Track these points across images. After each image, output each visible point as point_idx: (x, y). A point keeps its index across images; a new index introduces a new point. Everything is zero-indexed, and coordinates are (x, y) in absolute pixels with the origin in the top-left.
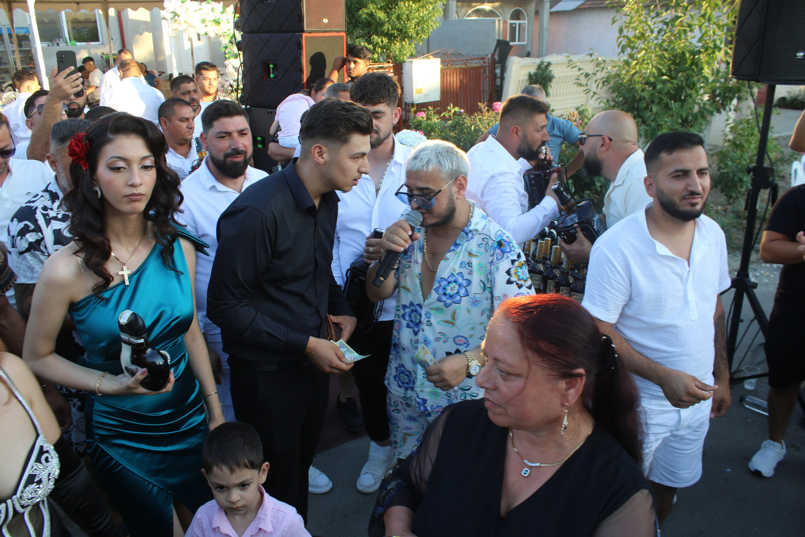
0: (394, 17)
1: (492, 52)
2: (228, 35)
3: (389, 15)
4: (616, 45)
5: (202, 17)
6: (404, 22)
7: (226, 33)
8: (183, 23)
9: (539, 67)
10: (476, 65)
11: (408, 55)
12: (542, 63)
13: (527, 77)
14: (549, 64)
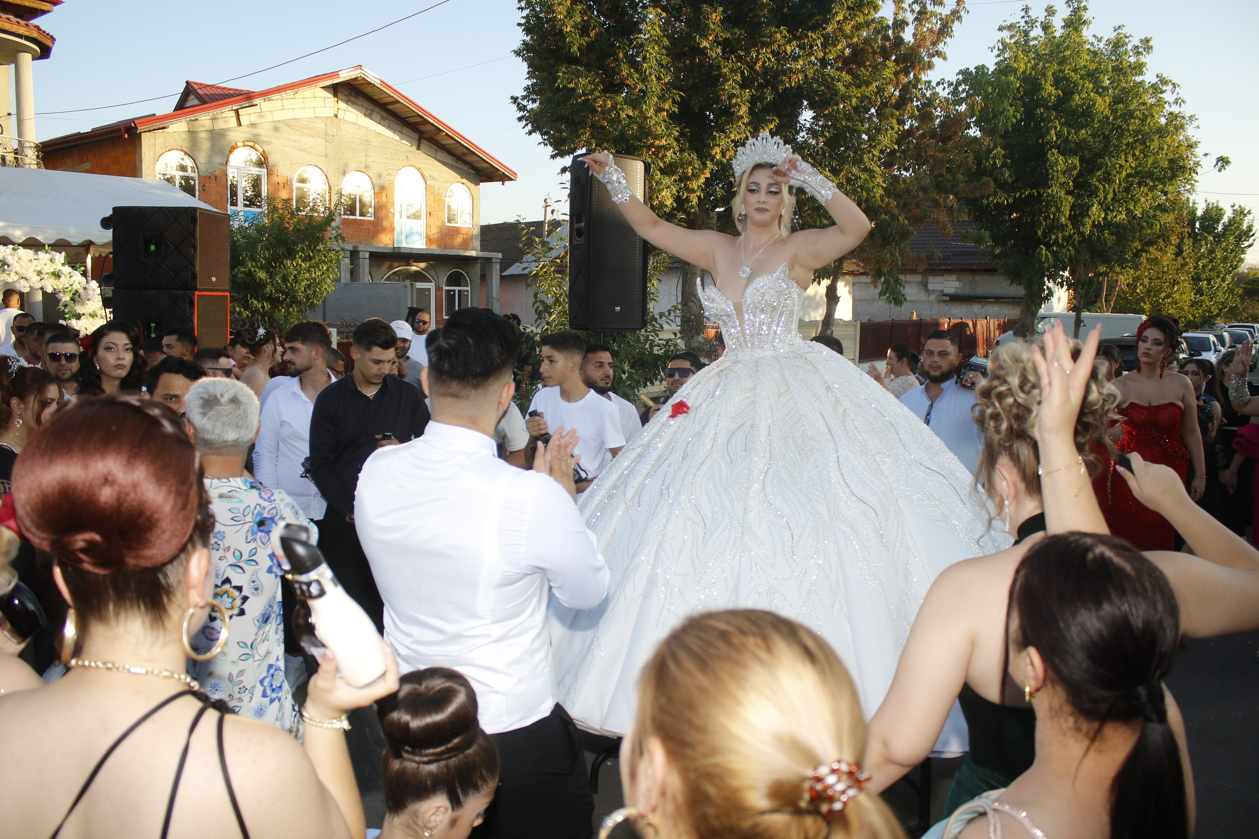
0: (278, 278)
2: (70, 291)
3: (272, 275)
4: (533, 312)
5: (38, 268)
6: (292, 285)
7: (67, 288)
8: (13, 274)
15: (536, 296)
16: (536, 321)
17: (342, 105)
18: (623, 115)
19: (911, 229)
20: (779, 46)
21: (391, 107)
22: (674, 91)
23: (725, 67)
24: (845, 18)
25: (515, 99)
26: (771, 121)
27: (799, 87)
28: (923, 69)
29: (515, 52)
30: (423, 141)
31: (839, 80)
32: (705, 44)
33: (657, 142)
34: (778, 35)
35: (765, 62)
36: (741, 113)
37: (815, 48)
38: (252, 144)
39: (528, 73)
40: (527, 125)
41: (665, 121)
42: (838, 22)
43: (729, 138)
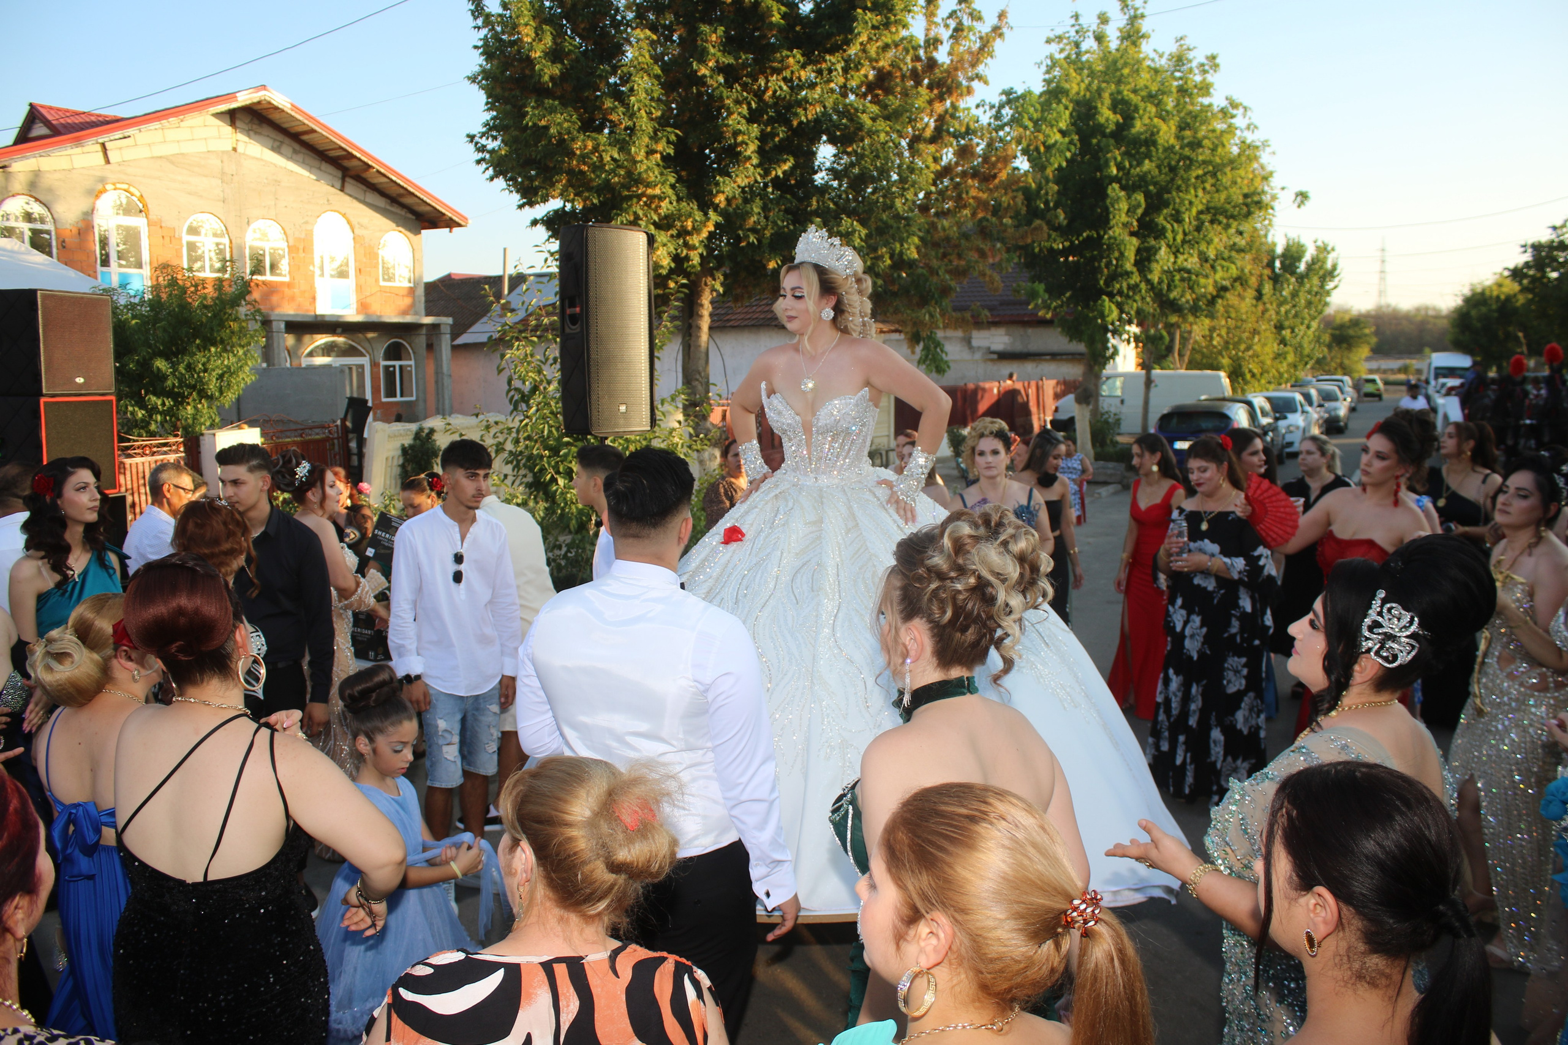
0: (182, 368)
1: (342, 416)
3: (174, 366)
4: (507, 401)
6: (198, 374)
9: (417, 435)
10: (317, 437)
11: (208, 423)
12: (421, 429)
13: (399, 452)
14: (432, 431)
15: (509, 382)
16: (511, 413)
17: (242, 137)
18: (607, 158)
19: (953, 284)
20: (792, 72)
21: (305, 138)
22: (669, 129)
23: (728, 98)
24: (870, 39)
25: (471, 138)
26: (785, 161)
27: (817, 121)
28: (961, 95)
29: (469, 78)
30: (348, 179)
31: (864, 112)
32: (704, 71)
33: (650, 191)
34: (791, 60)
35: (775, 92)
36: (748, 153)
37: (834, 73)
38: (125, 186)
39: (487, 103)
40: (487, 169)
41: (658, 165)
42: (861, 44)
43: (735, 182)
